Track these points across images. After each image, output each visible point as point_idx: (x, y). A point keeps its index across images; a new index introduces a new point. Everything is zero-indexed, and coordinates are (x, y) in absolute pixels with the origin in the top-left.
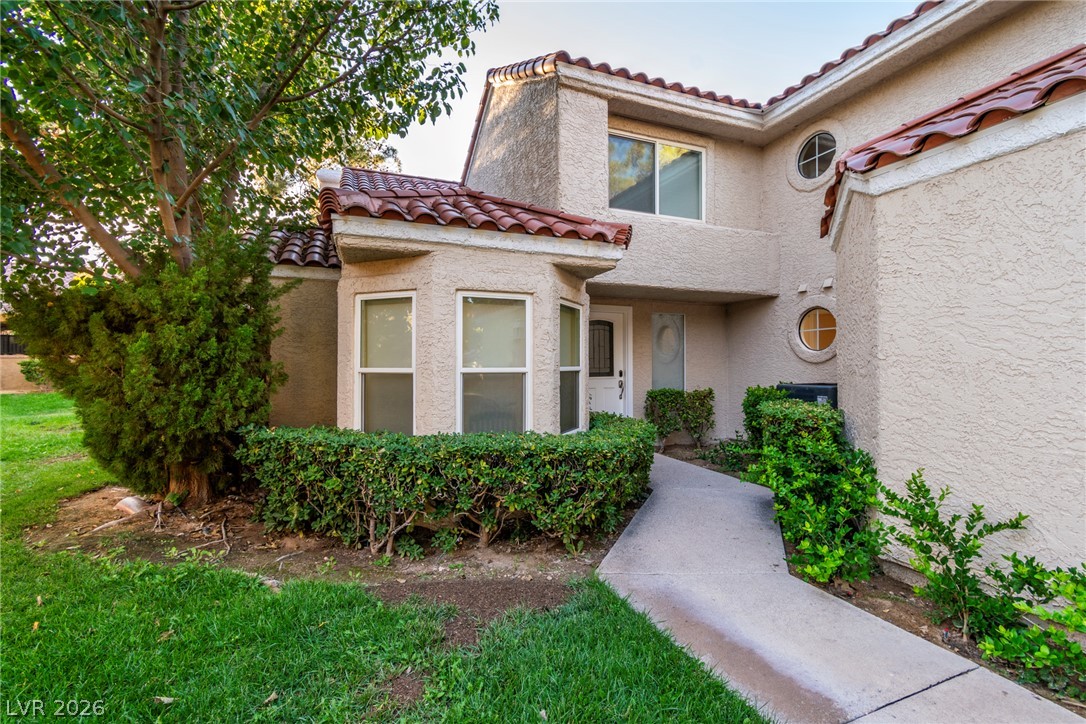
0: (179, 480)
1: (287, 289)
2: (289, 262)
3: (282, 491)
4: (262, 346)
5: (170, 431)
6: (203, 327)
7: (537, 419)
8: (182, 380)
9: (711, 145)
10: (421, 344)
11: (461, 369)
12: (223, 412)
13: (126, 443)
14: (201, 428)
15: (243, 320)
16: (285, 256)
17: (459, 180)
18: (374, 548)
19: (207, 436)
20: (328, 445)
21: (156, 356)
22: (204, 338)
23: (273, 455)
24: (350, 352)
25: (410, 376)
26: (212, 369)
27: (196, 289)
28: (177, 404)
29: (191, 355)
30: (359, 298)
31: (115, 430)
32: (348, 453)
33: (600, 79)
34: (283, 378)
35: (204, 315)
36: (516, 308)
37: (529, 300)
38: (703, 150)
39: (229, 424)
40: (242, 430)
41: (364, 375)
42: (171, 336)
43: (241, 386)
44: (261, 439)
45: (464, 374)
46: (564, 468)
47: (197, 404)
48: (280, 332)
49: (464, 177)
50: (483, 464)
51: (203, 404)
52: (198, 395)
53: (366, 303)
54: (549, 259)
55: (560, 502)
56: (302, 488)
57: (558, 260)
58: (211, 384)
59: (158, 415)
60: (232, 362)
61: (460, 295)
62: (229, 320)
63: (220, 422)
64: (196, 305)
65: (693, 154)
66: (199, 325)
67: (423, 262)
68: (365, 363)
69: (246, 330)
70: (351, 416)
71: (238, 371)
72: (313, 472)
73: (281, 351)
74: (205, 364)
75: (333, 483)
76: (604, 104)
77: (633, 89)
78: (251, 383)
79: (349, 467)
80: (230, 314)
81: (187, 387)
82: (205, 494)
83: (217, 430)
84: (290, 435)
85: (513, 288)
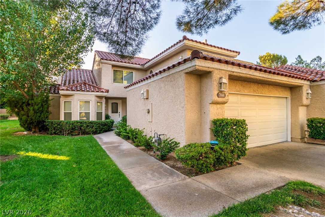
0: (34, 129)
1: (52, 99)
2: (52, 93)
3: (51, 128)
4: (48, 108)
5: (35, 120)
6: (40, 106)
7: (92, 119)
8: (37, 113)
9: (135, 70)
10: (73, 108)
11: (79, 112)
12: (42, 118)
13: (28, 122)
14: (39, 120)
15: (45, 105)
16: (51, 92)
17: (92, 70)
18: (65, 135)
19: (40, 121)
20: (58, 121)
21: (34, 110)
22: (40, 107)
23: (50, 123)
24: (62, 109)
25: (71, 113)
26: (41, 112)
27: (39, 101)
28: (36, 116)
29: (38, 110)
30: (64, 101)
31: (27, 120)
32: (61, 123)
33: (110, 62)
34: (51, 113)
35: (40, 104)
36: (89, 102)
37: (91, 101)
38: (133, 72)
39: (43, 119)
40: (45, 120)
41: (64, 112)
42: (36, 107)
43: (45, 114)
44: (48, 121)
45: (80, 112)
46: (90, 124)
47: (39, 116)
48: (51, 106)
49: (92, 69)
50: (79, 123)
51: (40, 117)
52: (39, 115)
53: (65, 102)
54: (94, 95)
55: (90, 128)
56: (54, 128)
57: (96, 95)
58: (41, 114)
59: (33, 118)
60: (44, 111)
61: (79, 101)
62: (44, 105)
63: (42, 119)
64: (39, 103)
65: (132, 72)
66: (40, 105)
67: (73, 96)
68: (64, 111)
69: (46, 106)
70: (62, 118)
71: (45, 112)
72: (56, 125)
73: (50, 109)
74: (40, 111)
75: (59, 126)
76: (111, 66)
77: (116, 63)
78: (47, 113)
79: (61, 124)
80: (44, 104)
81: (38, 114)
82: (38, 131)
83: (41, 120)
84: (53, 121)
85: (87, 100)
